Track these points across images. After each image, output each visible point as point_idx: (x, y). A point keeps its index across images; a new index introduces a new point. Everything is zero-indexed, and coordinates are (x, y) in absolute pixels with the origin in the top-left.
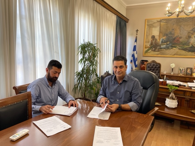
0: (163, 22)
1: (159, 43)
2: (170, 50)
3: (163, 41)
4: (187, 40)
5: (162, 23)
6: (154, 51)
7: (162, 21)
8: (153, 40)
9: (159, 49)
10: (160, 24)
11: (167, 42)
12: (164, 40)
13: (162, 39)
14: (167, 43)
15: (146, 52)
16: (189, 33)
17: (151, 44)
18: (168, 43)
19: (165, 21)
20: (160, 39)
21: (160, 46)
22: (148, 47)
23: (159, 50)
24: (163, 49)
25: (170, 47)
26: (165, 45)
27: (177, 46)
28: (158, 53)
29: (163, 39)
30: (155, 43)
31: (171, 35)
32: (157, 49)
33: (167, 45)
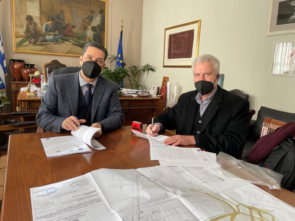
1: (42, 30)
2: (61, 44)
3: (48, 28)
4: (82, 32)
6: (35, 43)
8: (31, 24)
11: (54, 30)
12: (50, 27)
13: (45, 24)
14: (56, 33)
15: (20, 44)
16: (84, 21)
17: (28, 31)
18: (57, 33)
20: (42, 25)
21: (44, 36)
22: (22, 36)
23: (43, 43)
24: (49, 43)
25: (59, 40)
26: (51, 35)
27: (69, 39)
28: (42, 47)
29: (47, 26)
30: (34, 30)
31: (59, 20)
32: (39, 41)
33: (55, 35)
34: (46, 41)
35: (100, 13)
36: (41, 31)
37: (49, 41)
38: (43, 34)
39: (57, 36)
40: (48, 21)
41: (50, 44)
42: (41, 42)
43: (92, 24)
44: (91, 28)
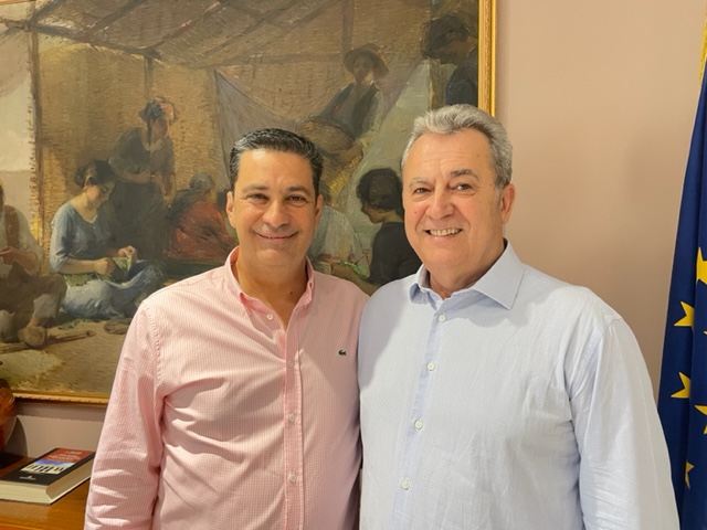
0: (53, 32)
3: (80, 235)
5: (47, 43)
7: (49, 21)
9: (49, 323)
10: (35, 56)
11: (115, 243)
12: (87, 228)
13: (61, 212)
14: (119, 261)
18: (126, 256)
19: (69, 25)
20: (45, 218)
23: (54, 331)
24: (82, 326)
26: (94, 276)
28: (47, 360)
29: (73, 220)
30: (7, 258)
31: (137, 173)
32: (30, 325)
33: (118, 275)
34: (69, 316)
35: (429, 53)
36: (44, 257)
37: (83, 317)
38: (52, 274)
39: (129, 279)
40: (76, 187)
41: (88, 334)
42: (41, 329)
43: (362, 154)
44: (358, 187)
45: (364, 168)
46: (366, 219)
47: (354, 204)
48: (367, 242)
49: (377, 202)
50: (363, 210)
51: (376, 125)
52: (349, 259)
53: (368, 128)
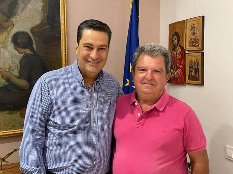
43: (13, 25)
44: (12, 39)
45: (14, 31)
46: (16, 52)
47: (11, 46)
48: (17, 62)
49: (21, 45)
50: (15, 48)
51: (19, 14)
52: (9, 69)
53: (15, 15)
